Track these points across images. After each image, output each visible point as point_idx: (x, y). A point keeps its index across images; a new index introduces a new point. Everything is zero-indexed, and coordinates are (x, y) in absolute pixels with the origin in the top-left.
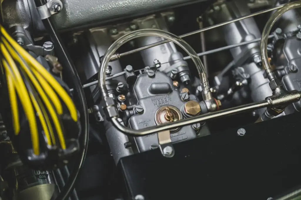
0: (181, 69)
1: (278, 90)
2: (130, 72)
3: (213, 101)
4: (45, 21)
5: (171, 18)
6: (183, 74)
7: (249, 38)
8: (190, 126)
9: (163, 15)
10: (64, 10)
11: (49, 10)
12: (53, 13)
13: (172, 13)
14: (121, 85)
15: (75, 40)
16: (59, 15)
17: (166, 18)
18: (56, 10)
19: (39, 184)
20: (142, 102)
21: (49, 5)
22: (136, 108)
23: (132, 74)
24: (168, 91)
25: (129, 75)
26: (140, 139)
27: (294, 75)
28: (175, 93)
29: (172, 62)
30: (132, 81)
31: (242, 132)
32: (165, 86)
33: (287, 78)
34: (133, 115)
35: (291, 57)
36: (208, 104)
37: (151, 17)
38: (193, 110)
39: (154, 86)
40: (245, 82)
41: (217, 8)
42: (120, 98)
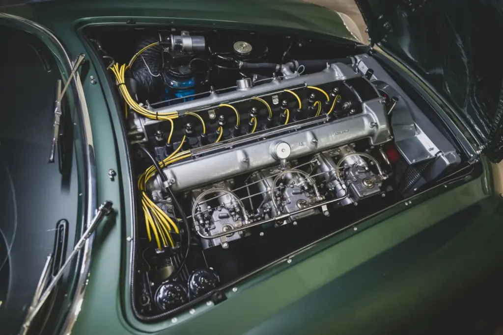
0: (235, 206)
1: (279, 213)
2: (210, 209)
3: (249, 221)
4: (167, 188)
5: (232, 182)
6: (236, 208)
7: (269, 189)
8: (237, 232)
9: (228, 181)
10: (176, 182)
11: (169, 183)
12: (170, 184)
13: (232, 180)
14: (206, 216)
15: (186, 196)
16: (174, 185)
17: (230, 182)
18: (172, 183)
19: (167, 266)
20: (215, 223)
21: (168, 181)
22: (212, 226)
23: (211, 210)
24: (227, 217)
25: (209, 211)
26: (214, 240)
27: (289, 205)
28: (231, 218)
29: (232, 203)
30: (211, 213)
31: (262, 234)
32: (225, 215)
33: (286, 207)
34: (211, 230)
35: (288, 196)
36: (247, 222)
37: (222, 182)
38: (239, 225)
39: (220, 215)
40: (268, 210)
41: (254, 175)
42: (206, 222)
